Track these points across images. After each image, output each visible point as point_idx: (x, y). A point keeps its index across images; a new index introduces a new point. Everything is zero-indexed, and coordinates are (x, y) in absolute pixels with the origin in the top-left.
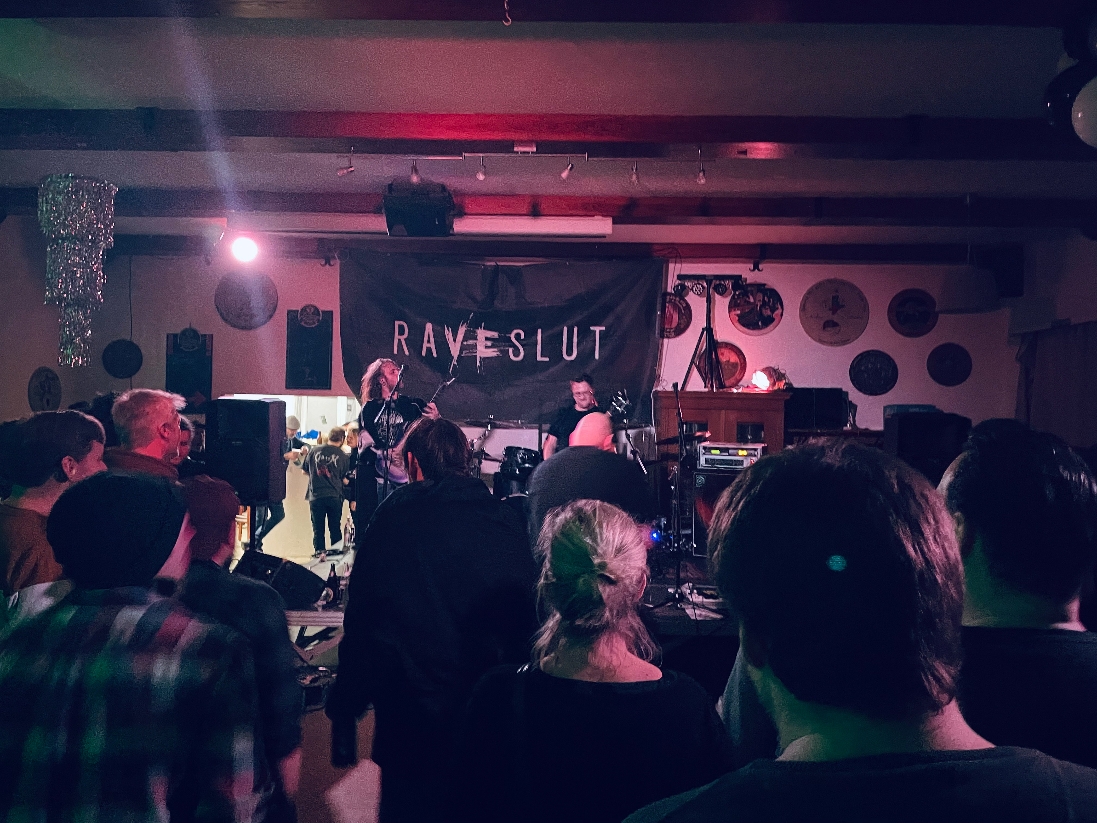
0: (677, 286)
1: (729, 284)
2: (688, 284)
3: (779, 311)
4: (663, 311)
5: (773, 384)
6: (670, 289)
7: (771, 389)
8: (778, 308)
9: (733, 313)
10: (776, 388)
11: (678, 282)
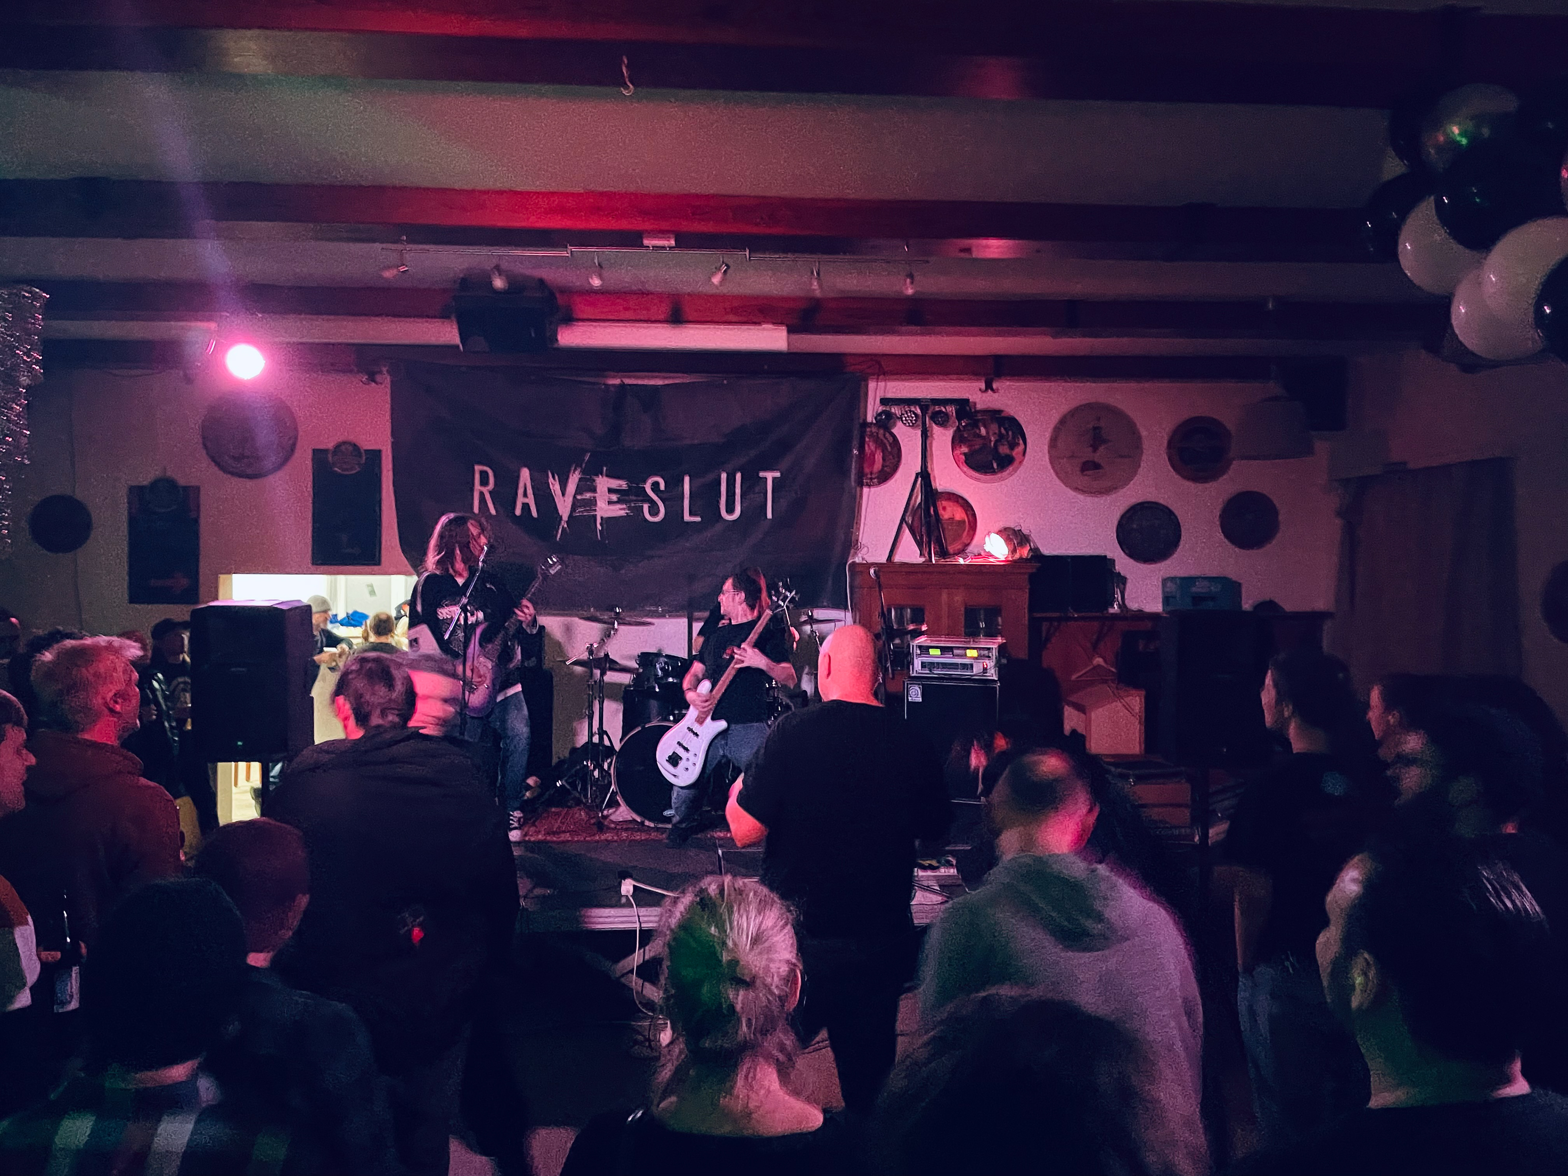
0: (880, 414)
1: (951, 409)
2: (895, 410)
3: (1022, 447)
4: (861, 448)
5: (1014, 551)
6: (870, 418)
7: (1010, 559)
8: (1018, 444)
9: (957, 452)
10: (1017, 556)
11: (881, 409)
